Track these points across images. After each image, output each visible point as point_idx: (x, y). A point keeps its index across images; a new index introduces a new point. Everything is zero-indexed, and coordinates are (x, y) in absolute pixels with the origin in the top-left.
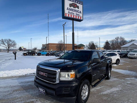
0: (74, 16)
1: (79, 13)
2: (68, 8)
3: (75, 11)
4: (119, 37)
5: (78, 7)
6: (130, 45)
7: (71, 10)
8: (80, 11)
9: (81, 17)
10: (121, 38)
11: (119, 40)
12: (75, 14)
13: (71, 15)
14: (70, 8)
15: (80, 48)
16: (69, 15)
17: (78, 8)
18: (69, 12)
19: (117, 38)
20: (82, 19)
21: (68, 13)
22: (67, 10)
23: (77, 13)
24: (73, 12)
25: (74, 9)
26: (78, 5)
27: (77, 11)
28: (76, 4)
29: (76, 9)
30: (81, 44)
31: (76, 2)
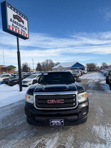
0: (19, 31)
1: (24, 29)
2: (11, 19)
3: (20, 25)
4: (49, 60)
5: (23, 22)
6: (58, 67)
7: (15, 22)
8: (26, 28)
9: (26, 35)
10: (50, 61)
11: (49, 63)
12: (20, 30)
13: (16, 30)
14: (14, 20)
15: (10, 70)
16: (13, 28)
17: (23, 24)
18: (13, 24)
19: (47, 61)
20: (28, 37)
21: (12, 26)
22: (11, 21)
23: (22, 29)
24: (18, 26)
25: (19, 22)
26: (23, 19)
27: (23, 27)
28: (21, 18)
29: (21, 23)
30: (11, 66)
31: (20, 15)
